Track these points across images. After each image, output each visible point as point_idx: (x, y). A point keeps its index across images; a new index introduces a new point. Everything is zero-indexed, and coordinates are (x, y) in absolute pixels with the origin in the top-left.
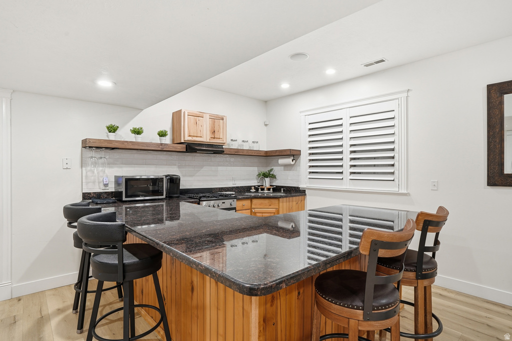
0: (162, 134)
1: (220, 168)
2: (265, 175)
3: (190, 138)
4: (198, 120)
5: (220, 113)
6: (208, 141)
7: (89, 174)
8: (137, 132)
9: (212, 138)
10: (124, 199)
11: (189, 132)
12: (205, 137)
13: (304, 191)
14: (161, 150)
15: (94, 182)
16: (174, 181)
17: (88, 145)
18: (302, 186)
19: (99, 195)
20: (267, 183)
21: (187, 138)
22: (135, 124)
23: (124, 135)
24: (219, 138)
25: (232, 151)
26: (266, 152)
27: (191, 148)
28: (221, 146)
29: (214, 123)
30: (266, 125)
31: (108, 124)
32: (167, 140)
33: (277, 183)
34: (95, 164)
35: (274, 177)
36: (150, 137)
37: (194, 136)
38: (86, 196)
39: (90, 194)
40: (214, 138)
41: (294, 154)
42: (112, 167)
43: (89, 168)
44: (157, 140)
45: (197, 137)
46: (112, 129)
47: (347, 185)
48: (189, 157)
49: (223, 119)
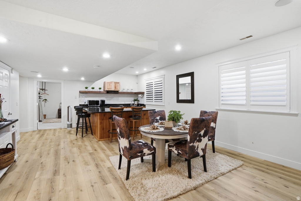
0: (100, 89)
1: (119, 98)
2: (135, 100)
3: (108, 89)
4: (110, 84)
5: (118, 81)
7: (81, 99)
8: (93, 88)
10: (89, 106)
11: (107, 87)
13: (145, 105)
14: (99, 93)
15: (82, 102)
16: (103, 102)
17: (81, 92)
18: (145, 103)
19: (83, 105)
20: (136, 103)
21: (107, 90)
22: (92, 86)
23: (90, 89)
26: (135, 93)
27: (108, 92)
28: (118, 91)
29: (115, 85)
30: (137, 83)
31: (85, 87)
32: (102, 90)
33: (140, 103)
34: (82, 97)
35: (139, 101)
36: (96, 89)
38: (80, 105)
39: (81, 105)
40: (116, 89)
42: (87, 98)
43: (81, 98)
44: (99, 90)
45: (110, 89)
46: (86, 88)
47: (154, 103)
48: (109, 95)
49: (119, 83)
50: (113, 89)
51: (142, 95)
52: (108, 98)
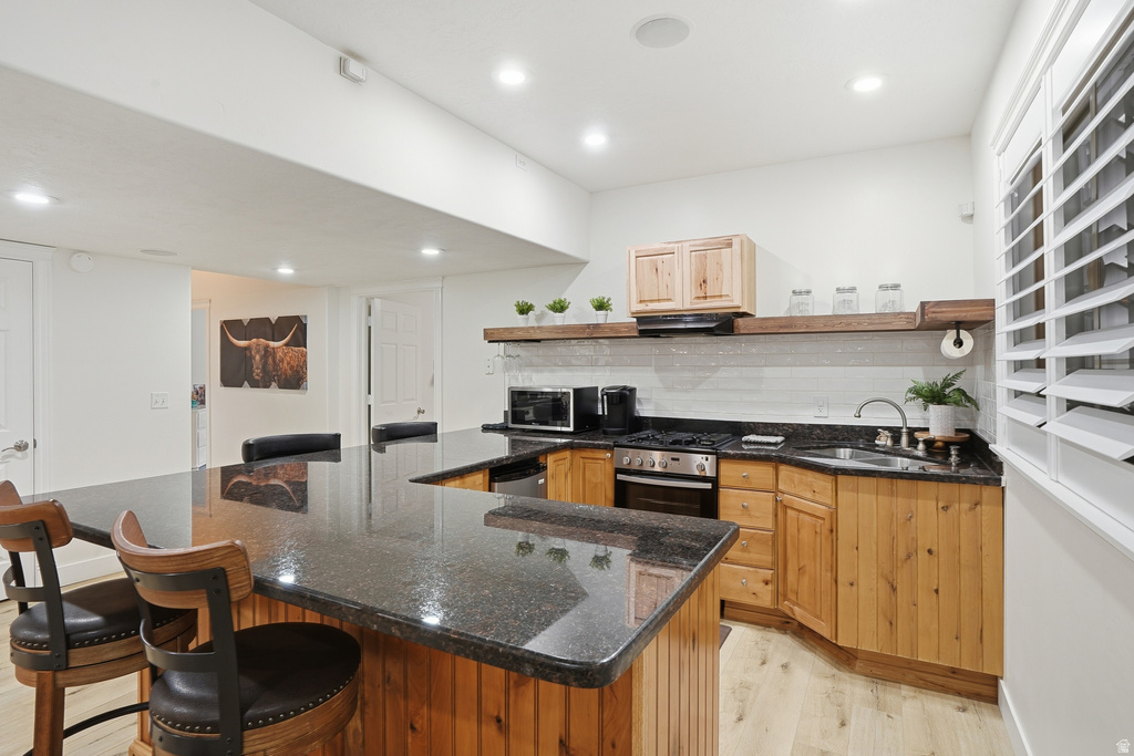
3: (642, 307)
4: (660, 263)
6: (688, 306)
7: (513, 382)
9: (698, 298)
10: (510, 425)
11: (640, 292)
12: (678, 297)
23: (544, 316)
24: (721, 296)
25: (768, 324)
27: (653, 328)
29: (702, 261)
30: (968, 217)
36: (580, 313)
37: (652, 301)
40: (705, 297)
42: (542, 371)
43: (512, 374)
44: (591, 317)
45: (659, 300)
49: (730, 245)
50: (681, 298)
51: (959, 343)
52: (658, 369)
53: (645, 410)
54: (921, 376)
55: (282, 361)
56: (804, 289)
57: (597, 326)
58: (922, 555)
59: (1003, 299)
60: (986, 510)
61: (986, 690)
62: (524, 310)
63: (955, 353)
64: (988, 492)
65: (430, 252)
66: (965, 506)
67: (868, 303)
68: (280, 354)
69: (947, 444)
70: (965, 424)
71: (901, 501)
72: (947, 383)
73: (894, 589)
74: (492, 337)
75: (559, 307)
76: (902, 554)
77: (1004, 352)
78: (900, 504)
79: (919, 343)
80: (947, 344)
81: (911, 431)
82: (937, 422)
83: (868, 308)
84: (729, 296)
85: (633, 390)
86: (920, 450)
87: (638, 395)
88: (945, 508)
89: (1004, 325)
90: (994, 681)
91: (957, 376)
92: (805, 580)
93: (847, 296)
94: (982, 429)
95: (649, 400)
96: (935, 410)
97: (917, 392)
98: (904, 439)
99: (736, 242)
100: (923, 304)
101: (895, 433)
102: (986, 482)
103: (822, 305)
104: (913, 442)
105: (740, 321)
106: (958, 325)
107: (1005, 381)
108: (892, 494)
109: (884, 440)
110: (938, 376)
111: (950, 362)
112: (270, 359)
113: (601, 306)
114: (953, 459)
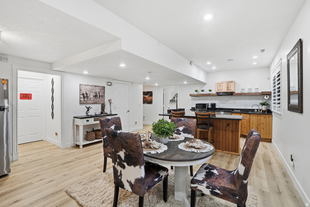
3: (218, 91)
4: (221, 85)
6: (225, 91)
7: (193, 103)
9: (227, 90)
10: (196, 109)
11: (217, 89)
15: (194, 105)
16: (213, 105)
27: (218, 94)
29: (228, 84)
30: (269, 79)
38: (192, 108)
41: (269, 94)
43: (193, 101)
44: (209, 92)
45: (221, 90)
48: (218, 97)
49: (232, 82)
51: (267, 97)
52: (219, 101)
53: (217, 107)
54: (261, 101)
55: (148, 99)
56: (243, 89)
57: (210, 94)
58: (262, 124)
59: (273, 92)
60: (270, 118)
61: (270, 141)
62: (196, 91)
63: (266, 98)
64: (270, 116)
65: (185, 83)
66: (267, 118)
67: (253, 91)
68: (147, 98)
69: (265, 111)
70: (268, 108)
71: (259, 117)
72: (265, 102)
73: (258, 129)
74: (191, 95)
75: (203, 91)
76: (259, 124)
77: (273, 98)
78: (259, 118)
79: (261, 97)
80: (265, 97)
81: (260, 109)
82: (264, 108)
83: (253, 92)
84: (232, 90)
85: (215, 104)
86: (261, 112)
87: (216, 104)
88: (265, 118)
89: (273, 95)
90: (271, 139)
91: (267, 101)
92: (245, 129)
93: (250, 90)
94: (270, 109)
95: (217, 105)
96: (263, 106)
97: (261, 104)
98: (259, 110)
99: (233, 82)
100: (262, 92)
101: (258, 110)
102: (270, 114)
103: (246, 91)
104: (260, 111)
105: (234, 93)
106: (267, 95)
107: (273, 102)
108: (258, 116)
109: (256, 111)
110: (264, 101)
111: (266, 99)
112: (145, 99)
113: (210, 91)
114: (266, 113)
